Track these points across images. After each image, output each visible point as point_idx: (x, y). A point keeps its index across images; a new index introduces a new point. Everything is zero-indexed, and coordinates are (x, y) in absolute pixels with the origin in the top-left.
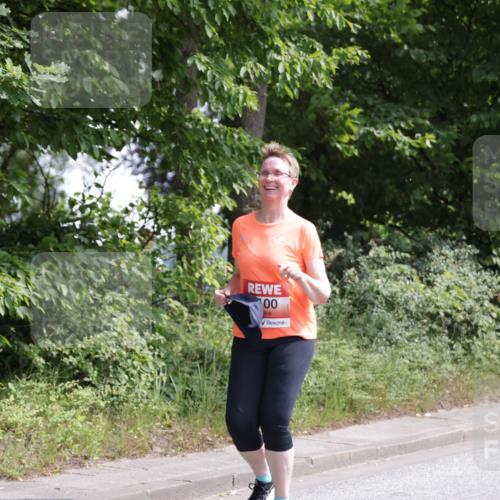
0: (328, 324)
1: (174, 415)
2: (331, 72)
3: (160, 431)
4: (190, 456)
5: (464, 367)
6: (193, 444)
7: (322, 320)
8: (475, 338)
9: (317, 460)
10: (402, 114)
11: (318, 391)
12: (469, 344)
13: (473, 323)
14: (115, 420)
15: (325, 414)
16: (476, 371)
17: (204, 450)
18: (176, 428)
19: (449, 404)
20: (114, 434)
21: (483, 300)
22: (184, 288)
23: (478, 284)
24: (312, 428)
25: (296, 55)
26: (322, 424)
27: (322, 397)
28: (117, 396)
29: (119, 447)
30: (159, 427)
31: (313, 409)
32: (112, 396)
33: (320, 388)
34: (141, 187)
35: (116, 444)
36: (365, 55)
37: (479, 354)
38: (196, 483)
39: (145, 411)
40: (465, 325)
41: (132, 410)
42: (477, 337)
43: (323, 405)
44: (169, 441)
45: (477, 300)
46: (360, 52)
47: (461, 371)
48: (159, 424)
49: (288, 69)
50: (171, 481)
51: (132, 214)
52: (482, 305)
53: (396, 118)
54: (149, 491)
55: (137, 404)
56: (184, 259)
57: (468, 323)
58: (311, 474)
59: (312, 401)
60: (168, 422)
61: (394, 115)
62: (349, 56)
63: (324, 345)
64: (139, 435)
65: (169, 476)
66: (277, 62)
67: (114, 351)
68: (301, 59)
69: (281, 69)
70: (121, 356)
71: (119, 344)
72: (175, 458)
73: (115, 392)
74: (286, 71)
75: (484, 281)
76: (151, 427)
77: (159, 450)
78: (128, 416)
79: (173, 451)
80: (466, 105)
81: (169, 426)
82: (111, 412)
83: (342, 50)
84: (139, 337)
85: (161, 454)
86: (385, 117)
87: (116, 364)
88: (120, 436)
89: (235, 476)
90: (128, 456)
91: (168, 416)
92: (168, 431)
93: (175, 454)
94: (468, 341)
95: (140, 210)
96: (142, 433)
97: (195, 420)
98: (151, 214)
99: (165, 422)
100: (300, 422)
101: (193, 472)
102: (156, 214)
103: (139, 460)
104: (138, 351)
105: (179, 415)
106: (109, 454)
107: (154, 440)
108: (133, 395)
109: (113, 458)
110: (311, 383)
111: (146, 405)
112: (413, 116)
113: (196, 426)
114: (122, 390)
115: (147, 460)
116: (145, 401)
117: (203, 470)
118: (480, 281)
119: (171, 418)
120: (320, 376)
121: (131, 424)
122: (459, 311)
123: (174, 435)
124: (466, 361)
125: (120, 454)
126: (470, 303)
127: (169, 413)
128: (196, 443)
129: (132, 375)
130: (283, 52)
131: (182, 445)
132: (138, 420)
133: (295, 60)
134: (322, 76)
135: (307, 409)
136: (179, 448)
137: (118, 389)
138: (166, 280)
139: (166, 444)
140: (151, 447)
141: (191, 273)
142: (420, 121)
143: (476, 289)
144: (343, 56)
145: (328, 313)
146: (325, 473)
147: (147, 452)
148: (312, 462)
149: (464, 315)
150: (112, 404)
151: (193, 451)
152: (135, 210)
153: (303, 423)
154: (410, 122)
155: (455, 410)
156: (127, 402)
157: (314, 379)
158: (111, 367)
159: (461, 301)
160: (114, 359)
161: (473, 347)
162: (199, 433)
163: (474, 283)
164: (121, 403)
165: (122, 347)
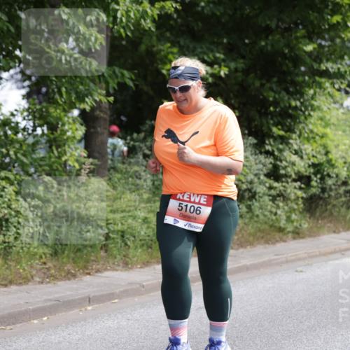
0: (154, 193)
1: (48, 256)
2: (155, 19)
3: (39, 267)
4: (59, 283)
5: (247, 221)
6: (61, 275)
7: (150, 190)
8: (254, 200)
9: (147, 285)
10: (205, 49)
11: (147, 238)
12: (250, 206)
13: (253, 191)
14: (8, 259)
15: (152, 254)
16: (255, 223)
17: (69, 279)
18: (49, 264)
19: (236, 246)
20: (7, 268)
21: (260, 174)
22: (55, 168)
23: (256, 164)
24: (144, 264)
25: (130, 6)
26: (150, 261)
27: (150, 242)
28: (9, 243)
29: (10, 277)
30: (37, 264)
31: (144, 250)
32: (5, 242)
33: (149, 236)
34: (23, 99)
35: (8, 276)
36: (178, 7)
37: (257, 212)
38: (64, 302)
39: (27, 253)
40: (248, 192)
41: (19, 252)
42: (256, 200)
43: (151, 248)
44: (44, 273)
45: (256, 175)
46: (174, 5)
47: (245, 224)
48: (37, 261)
49: (125, 15)
50: (46, 301)
51: (16, 117)
52: (259, 178)
53: (201, 53)
54: (31, 308)
55: (22, 248)
56: (54, 148)
57: (249, 190)
58: (142, 295)
59: (143, 245)
60: (44, 260)
61: (199, 50)
62: (167, 7)
63: (151, 207)
64: (24, 270)
65: (45, 297)
66: (117, 10)
67: (6, 212)
68: (134, 8)
69: (119, 15)
70: (11, 215)
71: (9, 207)
72: (49, 285)
73: (7, 240)
74: (123, 15)
75: (260, 162)
76: (32, 264)
77: (38, 279)
78: (16, 257)
79: (48, 280)
80: (247, 41)
81: (45, 263)
82: (5, 254)
83: (162, 3)
84: (23, 202)
85: (39, 282)
86: (193, 51)
87: (7, 220)
88: (11, 270)
89: (91, 297)
90: (16, 284)
91: (43, 256)
92: (44, 266)
93: (49, 282)
94: (249, 203)
95: (22, 114)
96: (26, 268)
97: (63, 258)
98: (30, 117)
99: (42, 261)
100: (135, 259)
101: (62, 295)
102: (34, 117)
103: (24, 287)
104: (22, 212)
105: (51, 255)
106: (3, 283)
107: (34, 272)
108: (19, 242)
109: (6, 286)
110: (142, 233)
111: (29, 248)
112: (212, 51)
113: (63, 263)
114: (12, 239)
115: (30, 286)
116: (28, 246)
117: (69, 293)
118: (257, 161)
119: (46, 257)
120: (148, 227)
121: (18, 262)
122: (243, 183)
123: (48, 269)
124: (248, 216)
125: (11, 283)
126: (251, 177)
127: (44, 254)
128: (63, 275)
129: (18, 229)
130: (121, 4)
131: (54, 276)
132: (23, 259)
133: (129, 9)
134: (148, 21)
135: (140, 250)
136: (52, 278)
137: (9, 238)
138: (42, 163)
139: (43, 275)
140: (32, 277)
141: (59, 158)
142: (218, 55)
143: (255, 167)
144: (163, 8)
145: (153, 184)
146: (152, 294)
147: (29, 281)
148: (143, 286)
149: (247, 185)
150: (5, 248)
151: (62, 280)
152: (19, 114)
153: (137, 260)
154: (211, 56)
155: (241, 250)
156: (15, 246)
157: (144, 230)
158: (4, 223)
159: (245, 176)
160: (6, 217)
161: (253, 207)
162: (66, 268)
163: (253, 163)
164: (10, 247)
165: (11, 209)
